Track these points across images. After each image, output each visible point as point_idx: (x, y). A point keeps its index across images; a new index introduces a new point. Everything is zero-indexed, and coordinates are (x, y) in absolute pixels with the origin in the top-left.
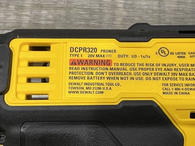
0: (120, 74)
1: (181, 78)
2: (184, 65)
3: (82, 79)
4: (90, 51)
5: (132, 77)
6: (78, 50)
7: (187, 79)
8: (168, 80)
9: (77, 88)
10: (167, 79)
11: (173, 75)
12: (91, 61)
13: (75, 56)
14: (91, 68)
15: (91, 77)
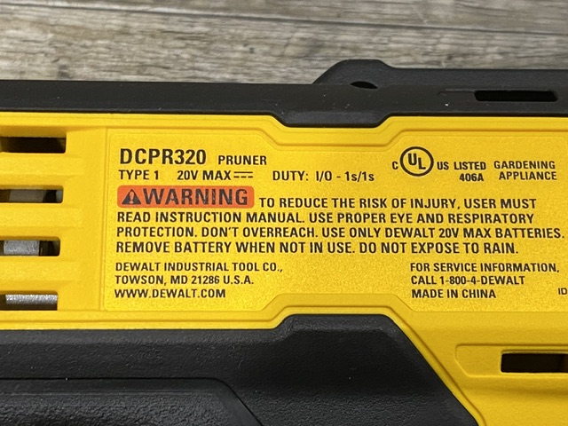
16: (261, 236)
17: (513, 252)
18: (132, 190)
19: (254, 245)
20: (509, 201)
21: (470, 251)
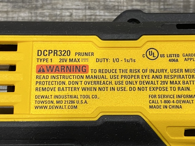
0: (98, 83)
1: (172, 88)
2: (177, 71)
3: (52, 90)
4: (61, 54)
5: (112, 88)
6: (47, 53)
7: (179, 88)
9: (45, 102)
10: (155, 90)
11: (162, 84)
12: (63, 68)
13: (44, 60)
14: (63, 76)
15: (63, 88)
16: (91, 84)
17: (189, 90)
18: (42, 67)
19: (88, 88)
20: (188, 70)
21: (172, 90)
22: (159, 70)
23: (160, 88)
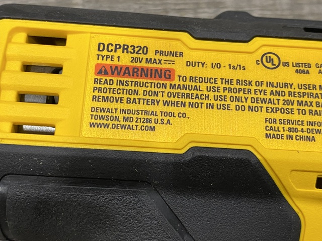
0: (188, 96)
1: (300, 111)
2: (307, 86)
3: (117, 102)
4: (134, 51)
5: (210, 104)
6: (113, 48)
8: (276, 112)
9: (105, 118)
11: (285, 104)
12: (136, 70)
13: (107, 58)
14: (135, 82)
15: (134, 99)
22: (281, 84)
23: (282, 110)
